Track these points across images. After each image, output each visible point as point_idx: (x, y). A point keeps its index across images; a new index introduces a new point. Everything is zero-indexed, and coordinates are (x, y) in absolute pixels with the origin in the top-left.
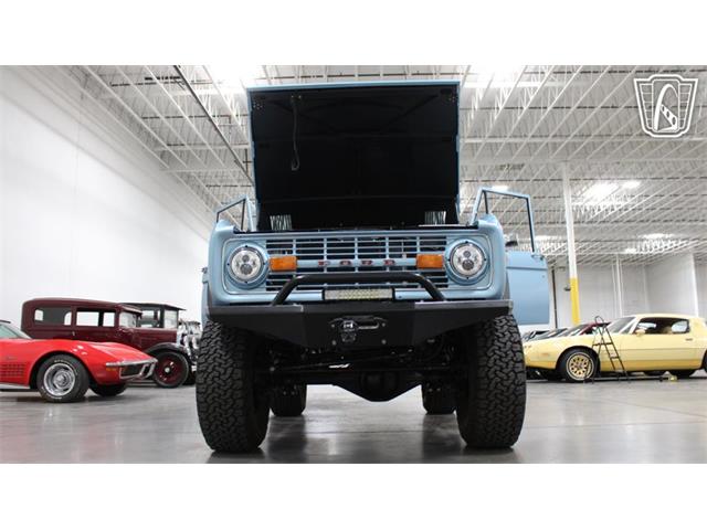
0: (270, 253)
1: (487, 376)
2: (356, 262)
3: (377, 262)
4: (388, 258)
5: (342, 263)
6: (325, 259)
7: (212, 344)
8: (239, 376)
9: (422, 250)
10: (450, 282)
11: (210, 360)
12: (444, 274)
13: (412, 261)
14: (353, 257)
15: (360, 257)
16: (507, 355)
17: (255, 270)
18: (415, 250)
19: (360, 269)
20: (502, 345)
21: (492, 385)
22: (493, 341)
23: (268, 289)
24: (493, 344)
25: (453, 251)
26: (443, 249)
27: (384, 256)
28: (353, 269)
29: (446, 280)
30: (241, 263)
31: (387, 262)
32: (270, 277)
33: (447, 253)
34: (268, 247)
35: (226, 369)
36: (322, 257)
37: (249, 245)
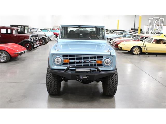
0: (63, 58)
1: (109, 84)
2: (83, 61)
3: (87, 61)
4: (90, 61)
5: (79, 61)
6: (76, 60)
7: (50, 75)
8: (56, 82)
9: (98, 59)
10: (103, 66)
11: (49, 79)
12: (102, 64)
13: (95, 61)
15: (84, 60)
16: (114, 80)
17: (60, 62)
18: (96, 59)
19: (83, 63)
21: (110, 86)
22: (111, 76)
23: (63, 66)
24: (111, 77)
25: (105, 60)
26: (102, 59)
27: (89, 60)
28: (82, 63)
29: (102, 66)
30: (57, 61)
31: (89, 62)
32: (63, 63)
33: (103, 60)
34: (63, 57)
35: (53, 81)
37: (59, 57)
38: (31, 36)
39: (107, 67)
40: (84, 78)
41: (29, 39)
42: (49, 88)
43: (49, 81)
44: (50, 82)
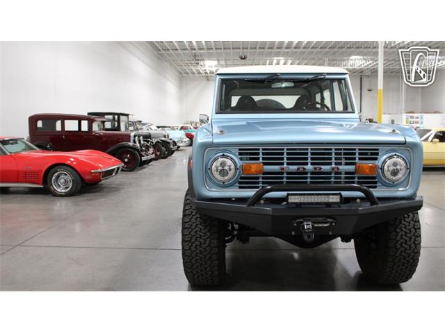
0: (241, 159)
1: (395, 246)
2: (309, 167)
3: (325, 168)
4: (333, 166)
5: (298, 169)
6: (285, 165)
7: (193, 220)
8: (215, 245)
9: (360, 159)
10: (378, 184)
11: (193, 233)
12: (375, 178)
13: (351, 168)
14: (307, 164)
15: (312, 164)
16: (410, 231)
17: (231, 173)
18: (355, 159)
19: (312, 173)
20: (407, 224)
21: (398, 253)
22: (401, 220)
23: (240, 187)
24: (400, 223)
25: (385, 162)
26: (376, 159)
27: (331, 164)
28: (306, 173)
29: (376, 183)
30: (220, 168)
31: (333, 169)
32: (242, 178)
33: (379, 163)
34: (240, 154)
35: (205, 240)
36: (283, 164)
37: (225, 154)
38: (135, 136)
39: (393, 185)
40: (320, 225)
41: (130, 141)
42: (192, 265)
43: (193, 241)
44: (194, 245)
